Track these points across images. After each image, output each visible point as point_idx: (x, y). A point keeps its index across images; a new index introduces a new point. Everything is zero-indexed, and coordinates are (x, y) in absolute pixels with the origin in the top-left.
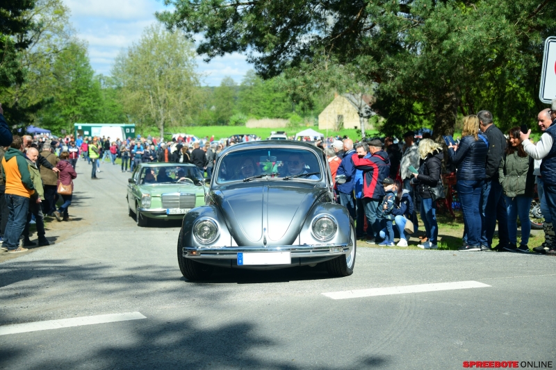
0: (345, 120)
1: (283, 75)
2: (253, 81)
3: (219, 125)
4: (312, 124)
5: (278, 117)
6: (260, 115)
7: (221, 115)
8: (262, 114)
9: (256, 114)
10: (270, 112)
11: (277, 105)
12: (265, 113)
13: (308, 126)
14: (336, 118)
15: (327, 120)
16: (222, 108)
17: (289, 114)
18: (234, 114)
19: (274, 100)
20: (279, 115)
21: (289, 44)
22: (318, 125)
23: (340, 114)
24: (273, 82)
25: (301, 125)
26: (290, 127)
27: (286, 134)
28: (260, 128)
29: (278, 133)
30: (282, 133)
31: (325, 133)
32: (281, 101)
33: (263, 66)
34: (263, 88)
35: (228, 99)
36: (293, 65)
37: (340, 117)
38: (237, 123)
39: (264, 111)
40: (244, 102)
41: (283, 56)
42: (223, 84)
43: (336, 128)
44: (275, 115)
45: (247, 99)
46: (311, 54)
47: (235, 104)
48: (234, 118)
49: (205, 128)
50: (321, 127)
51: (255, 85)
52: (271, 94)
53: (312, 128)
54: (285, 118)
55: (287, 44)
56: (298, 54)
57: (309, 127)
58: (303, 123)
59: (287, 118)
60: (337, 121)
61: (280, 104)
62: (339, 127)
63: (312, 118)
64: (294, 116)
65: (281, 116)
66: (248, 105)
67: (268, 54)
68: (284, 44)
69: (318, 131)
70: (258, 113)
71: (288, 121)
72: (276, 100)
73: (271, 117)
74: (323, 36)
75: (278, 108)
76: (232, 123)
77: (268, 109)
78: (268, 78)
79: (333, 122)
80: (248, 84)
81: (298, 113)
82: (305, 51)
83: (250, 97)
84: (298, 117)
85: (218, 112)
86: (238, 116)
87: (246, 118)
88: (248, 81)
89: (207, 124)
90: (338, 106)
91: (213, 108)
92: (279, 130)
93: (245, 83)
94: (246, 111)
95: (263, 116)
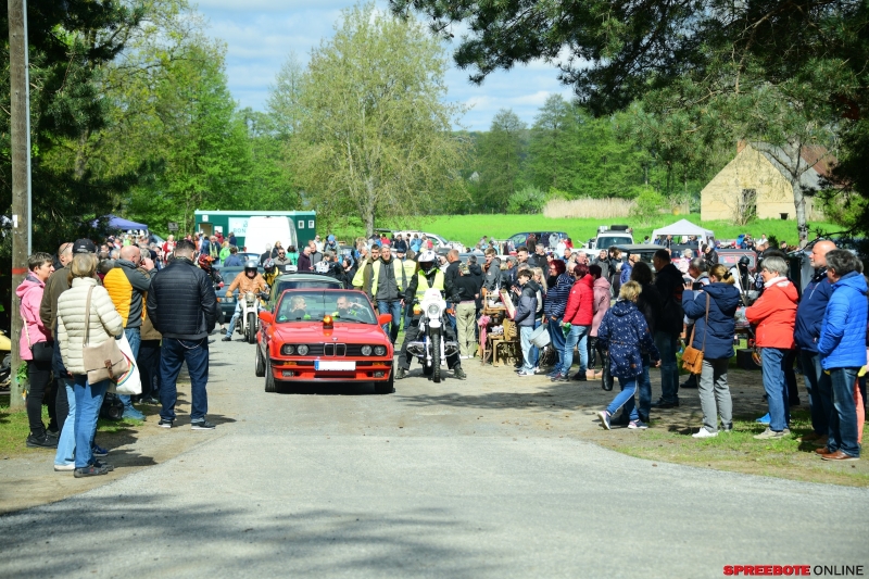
0: (759, 201)
1: (636, 106)
2: (560, 119)
3: (488, 212)
4: (685, 210)
5: (612, 195)
6: (574, 192)
7: (491, 191)
8: (577, 187)
9: (565, 189)
10: (595, 184)
11: (609, 170)
12: (584, 186)
13: (677, 213)
14: (741, 196)
15: (719, 201)
16: (492, 177)
17: (636, 188)
18: (520, 189)
19: (604, 159)
20: (615, 189)
21: (653, 39)
22: (699, 212)
23: (748, 187)
24: (616, 121)
25: (662, 211)
26: (637, 216)
27: (631, 232)
28: (572, 218)
29: (614, 228)
30: (623, 228)
31: (715, 228)
32: (619, 161)
33: (593, 87)
34: (580, 134)
35: (506, 157)
36: (659, 84)
37: (749, 194)
38: (524, 209)
39: (583, 181)
40: (540, 164)
41: (637, 66)
42: (496, 127)
43: (740, 217)
44: (606, 190)
45: (546, 158)
46: (699, 60)
47: (521, 169)
48: (519, 197)
49: (458, 218)
50: (705, 216)
51: (563, 128)
52: (598, 147)
53: (686, 217)
54: (628, 196)
55: (645, 41)
56: (669, 61)
57: (681, 217)
58: (667, 206)
59: (632, 197)
60: (741, 202)
61: (617, 168)
62: (745, 215)
63: (686, 198)
64: (647, 193)
65: (621, 191)
66: (548, 170)
67: (605, 62)
68: (641, 40)
69: (698, 222)
70: (570, 186)
71: (635, 203)
72: (609, 159)
73: (597, 196)
74: (727, 19)
75: (614, 176)
76: (516, 208)
77: (591, 177)
78: (604, 113)
79: (733, 205)
80: (549, 126)
81: (657, 186)
82: (688, 52)
83: (552, 154)
84: (656, 195)
85: (484, 185)
86: (531, 192)
87: (543, 196)
88: (549, 118)
89: (461, 211)
90: (747, 170)
91: (475, 176)
92: (615, 224)
93: (543, 122)
94: (545, 183)
95: (581, 193)
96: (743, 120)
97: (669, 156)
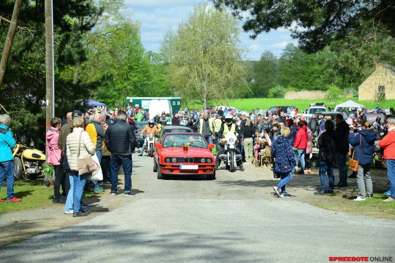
0: (386, 91)
1: (327, 48)
2: (292, 54)
3: (259, 97)
4: (351, 95)
5: (317, 89)
6: (299, 88)
7: (260, 88)
8: (301, 86)
9: (294, 86)
10: (309, 84)
11: (315, 77)
12: (303, 85)
13: (347, 97)
14: (377, 89)
15: (367, 92)
16: (261, 81)
17: (328, 86)
18: (274, 87)
19: (313, 73)
20: (318, 86)
21: (335, 17)
22: (358, 96)
23: (381, 85)
24: (318, 55)
25: (340, 96)
26: (328, 99)
27: (325, 106)
28: (298, 100)
29: (317, 104)
30: (322, 104)
31: (365, 104)
32: (319, 73)
33: (307, 40)
34: (302, 61)
35: (268, 72)
36: (338, 38)
37: (381, 88)
38: (276, 96)
39: (303, 83)
40: (283, 75)
41: (328, 30)
42: (263, 58)
43: (377, 99)
44: (314, 87)
45: (286, 72)
46: (357, 26)
47: (274, 77)
48: (273, 90)
49: (246, 101)
50: (360, 98)
51: (294, 59)
52: (310, 67)
53: (351, 99)
54: (324, 90)
55: (332, 18)
56: (343, 27)
57: (349, 99)
58: (342, 94)
59: (326, 90)
60: (378, 92)
61: (319, 77)
62: (379, 98)
63: (352, 90)
64: (333, 88)
65: (321, 87)
66: (287, 78)
67: (313, 28)
68: (330, 17)
69: (358, 102)
70: (297, 85)
71: (327, 93)
72: (315, 72)
73: (310, 90)
74: (370, 7)
75: (318, 80)
76: (272, 95)
77: (307, 81)
78: (312, 52)
79: (374, 94)
80: (287, 58)
81: (338, 85)
82: (352, 23)
83: (289, 70)
84: (337, 89)
85: (257, 84)
86: (279, 88)
87: (284, 90)
88: (287, 54)
89: (247, 97)
90: (380, 77)
91: (253, 80)
92: (318, 102)
93: (284, 56)
94: (285, 84)
95: (302, 88)
96: (378, 54)
97: (343, 72)
